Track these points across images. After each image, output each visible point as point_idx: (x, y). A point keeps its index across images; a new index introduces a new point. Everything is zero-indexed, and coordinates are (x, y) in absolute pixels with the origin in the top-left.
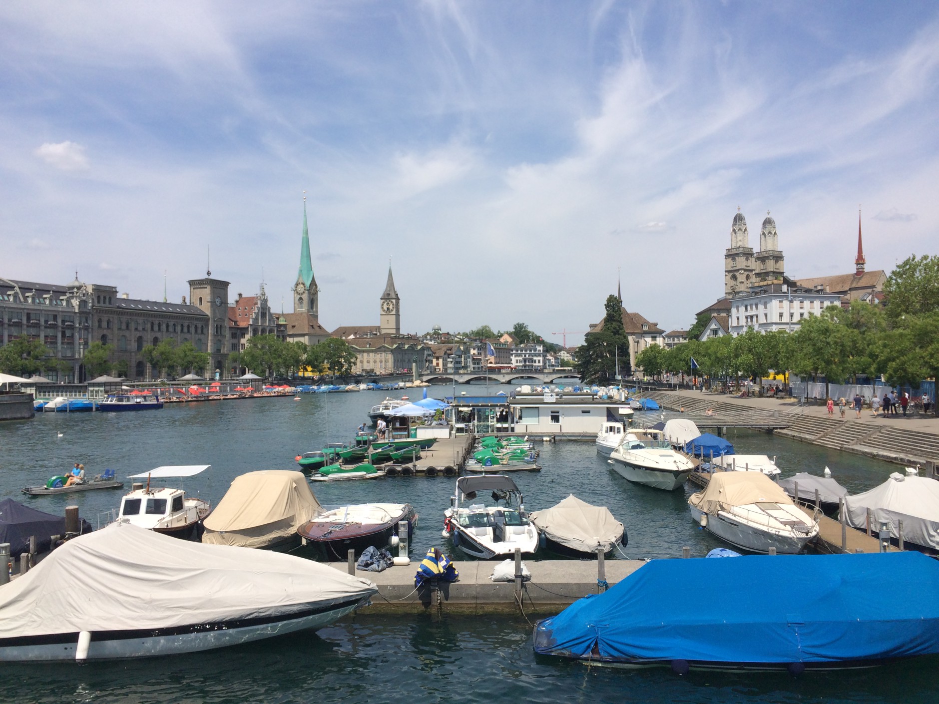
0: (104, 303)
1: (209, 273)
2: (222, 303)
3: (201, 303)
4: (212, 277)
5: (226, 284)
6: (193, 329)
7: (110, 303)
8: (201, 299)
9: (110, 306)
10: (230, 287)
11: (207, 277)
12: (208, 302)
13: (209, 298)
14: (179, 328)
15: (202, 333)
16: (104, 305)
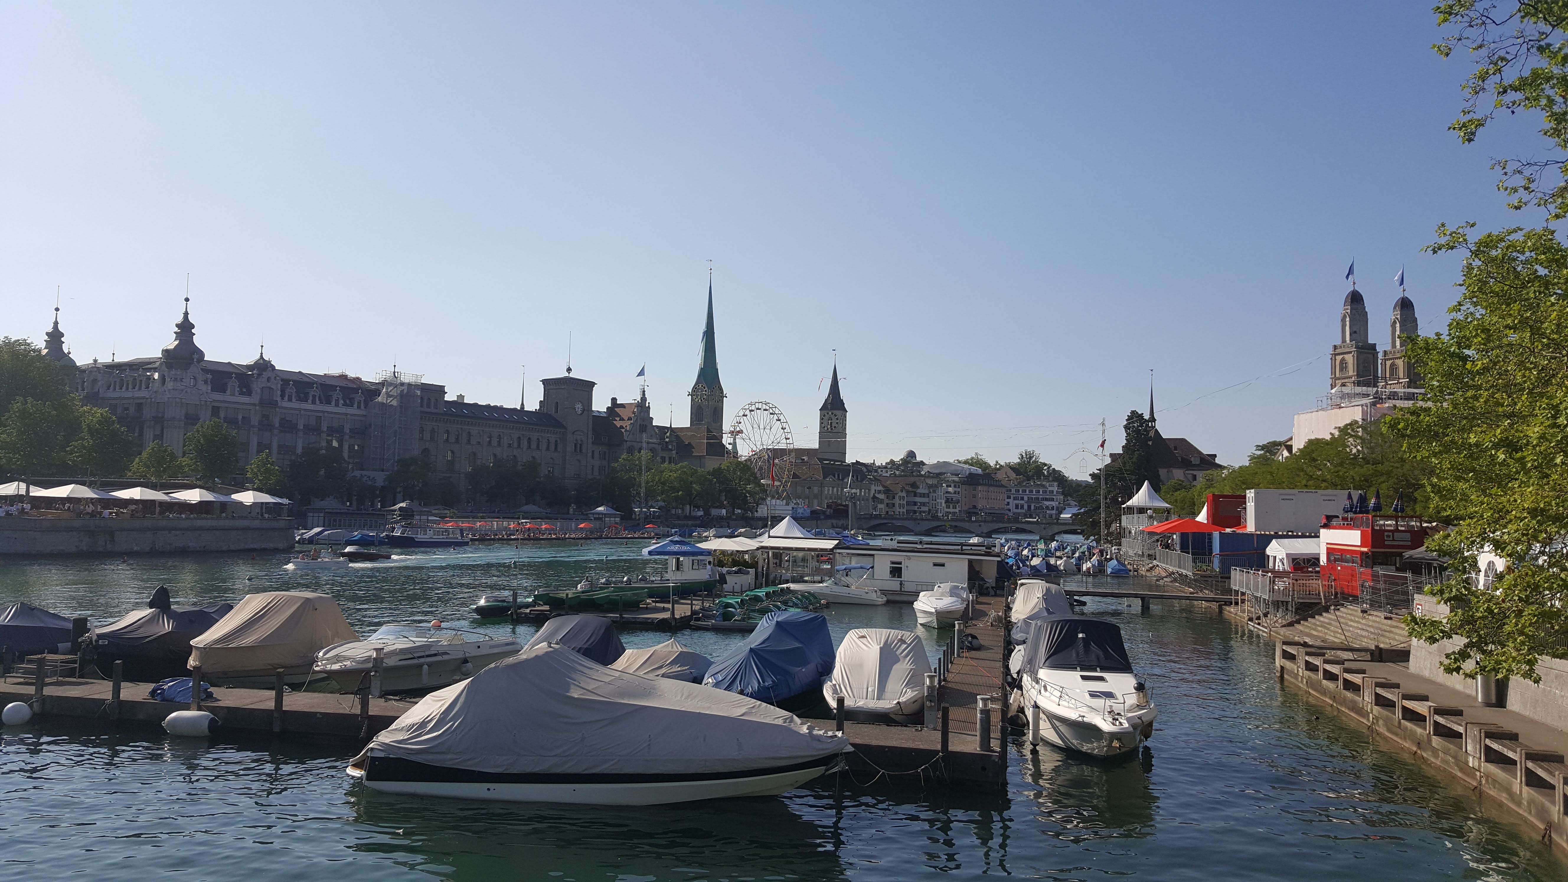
0: (428, 406)
1: (569, 370)
2: (584, 409)
3: (557, 410)
4: (572, 375)
6: (543, 446)
7: (434, 407)
9: (436, 411)
10: (596, 389)
11: (567, 375)
12: (566, 409)
13: (567, 403)
14: (525, 444)
15: (556, 449)
16: (428, 410)
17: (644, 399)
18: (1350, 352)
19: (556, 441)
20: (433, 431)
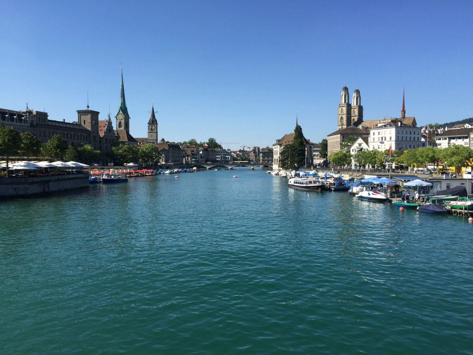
0: (42, 122)
1: (88, 107)
2: (96, 124)
3: (85, 124)
4: (90, 109)
5: (98, 113)
6: (82, 138)
7: (45, 122)
8: (85, 121)
9: (45, 124)
10: (99, 115)
11: (87, 109)
12: (89, 123)
13: (90, 121)
14: (76, 137)
15: (87, 140)
16: (42, 123)
17: (110, 119)
18: (345, 106)
19: (86, 136)
20: (44, 132)
